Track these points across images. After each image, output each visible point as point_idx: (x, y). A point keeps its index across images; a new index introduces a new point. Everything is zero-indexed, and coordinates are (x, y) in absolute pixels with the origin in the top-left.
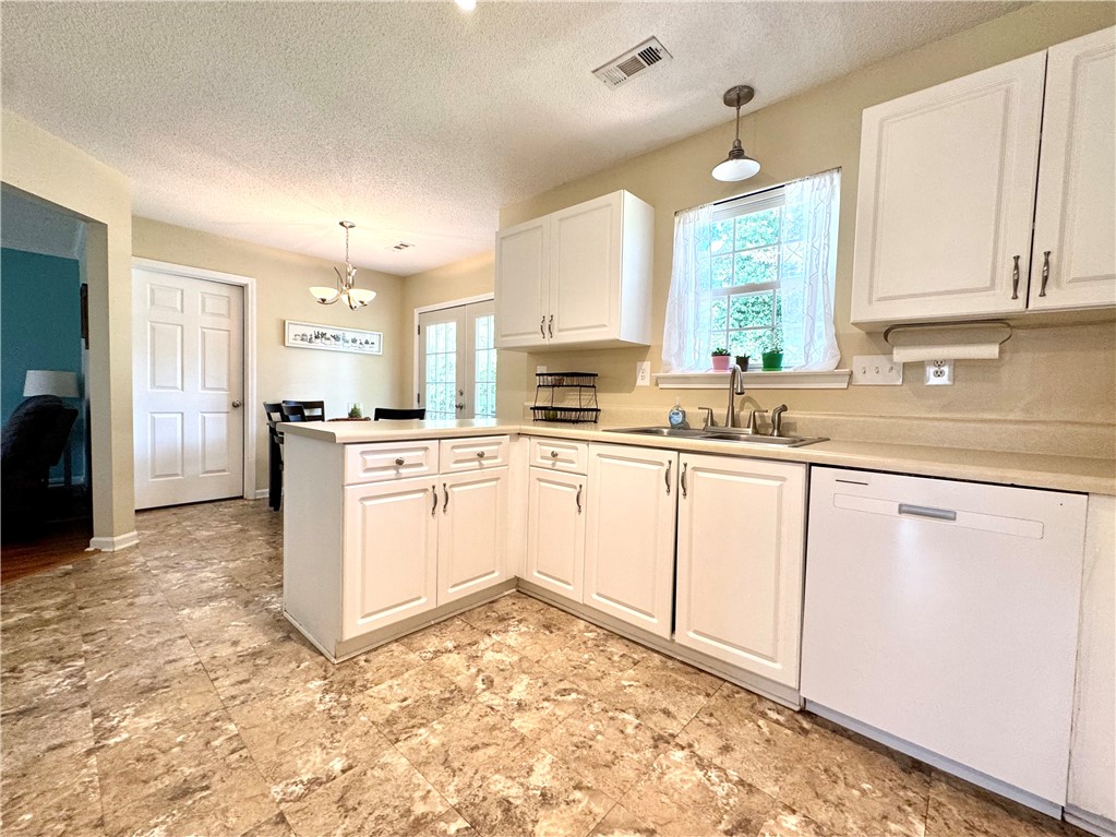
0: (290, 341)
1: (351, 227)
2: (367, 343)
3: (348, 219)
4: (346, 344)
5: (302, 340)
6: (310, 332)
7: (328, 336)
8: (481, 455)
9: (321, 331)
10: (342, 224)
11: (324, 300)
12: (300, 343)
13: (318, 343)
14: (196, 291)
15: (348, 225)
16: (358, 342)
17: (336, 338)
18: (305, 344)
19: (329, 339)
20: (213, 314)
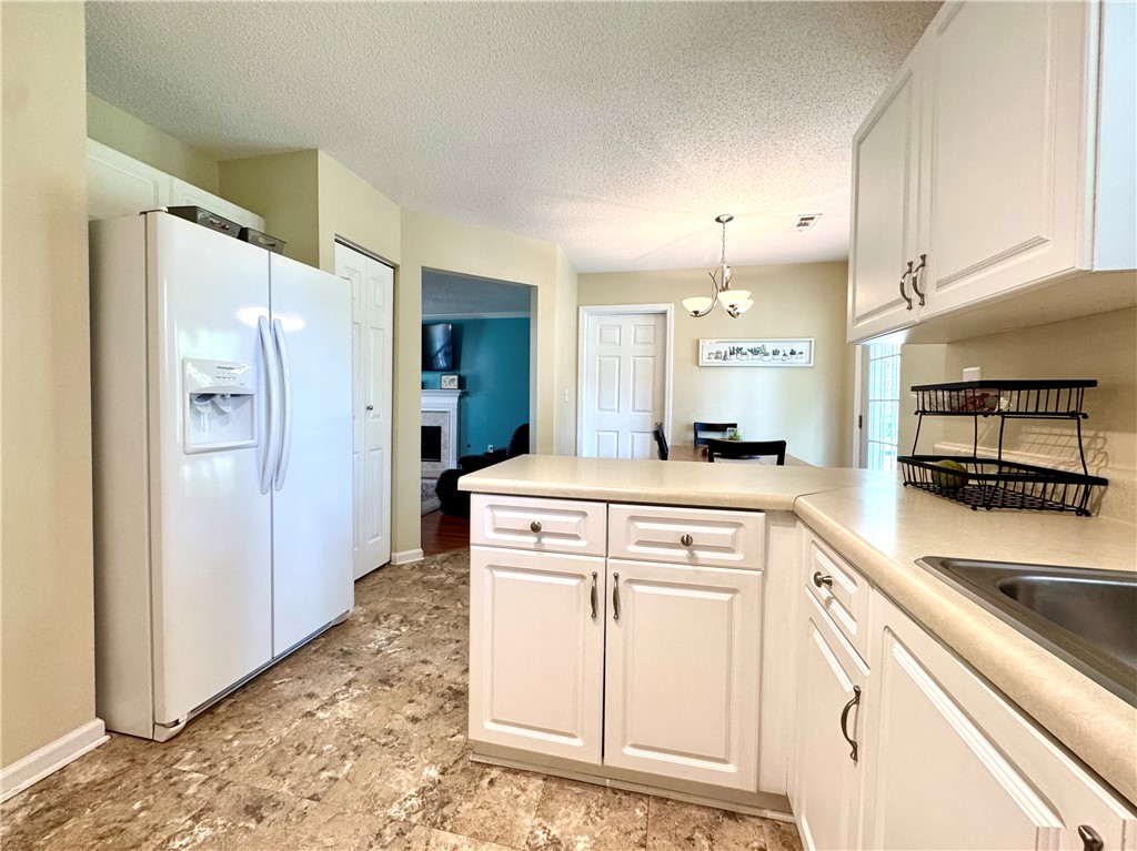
0: (704, 360)
1: (730, 219)
2: (793, 353)
3: (724, 213)
4: (765, 358)
5: (716, 358)
6: (725, 348)
7: (744, 351)
8: (686, 542)
9: (737, 346)
10: (718, 220)
11: (696, 312)
12: (714, 362)
13: (733, 360)
14: (630, 324)
15: (726, 218)
16: (781, 353)
17: (755, 352)
18: (720, 362)
19: (745, 354)
20: (642, 343)
